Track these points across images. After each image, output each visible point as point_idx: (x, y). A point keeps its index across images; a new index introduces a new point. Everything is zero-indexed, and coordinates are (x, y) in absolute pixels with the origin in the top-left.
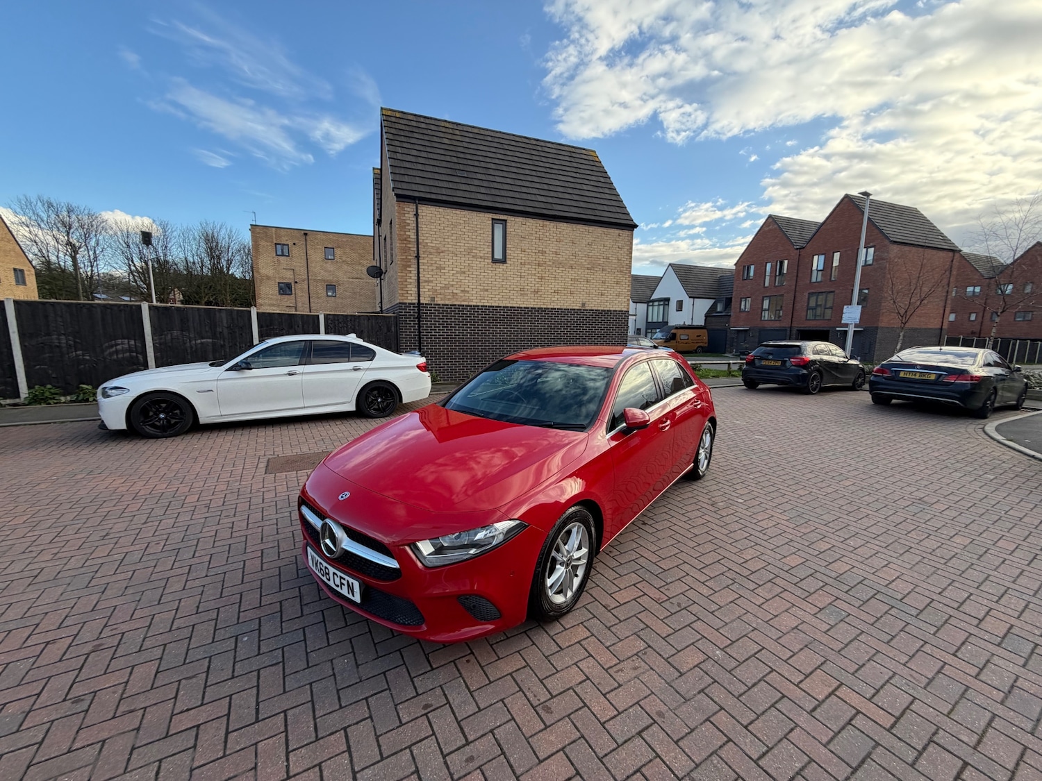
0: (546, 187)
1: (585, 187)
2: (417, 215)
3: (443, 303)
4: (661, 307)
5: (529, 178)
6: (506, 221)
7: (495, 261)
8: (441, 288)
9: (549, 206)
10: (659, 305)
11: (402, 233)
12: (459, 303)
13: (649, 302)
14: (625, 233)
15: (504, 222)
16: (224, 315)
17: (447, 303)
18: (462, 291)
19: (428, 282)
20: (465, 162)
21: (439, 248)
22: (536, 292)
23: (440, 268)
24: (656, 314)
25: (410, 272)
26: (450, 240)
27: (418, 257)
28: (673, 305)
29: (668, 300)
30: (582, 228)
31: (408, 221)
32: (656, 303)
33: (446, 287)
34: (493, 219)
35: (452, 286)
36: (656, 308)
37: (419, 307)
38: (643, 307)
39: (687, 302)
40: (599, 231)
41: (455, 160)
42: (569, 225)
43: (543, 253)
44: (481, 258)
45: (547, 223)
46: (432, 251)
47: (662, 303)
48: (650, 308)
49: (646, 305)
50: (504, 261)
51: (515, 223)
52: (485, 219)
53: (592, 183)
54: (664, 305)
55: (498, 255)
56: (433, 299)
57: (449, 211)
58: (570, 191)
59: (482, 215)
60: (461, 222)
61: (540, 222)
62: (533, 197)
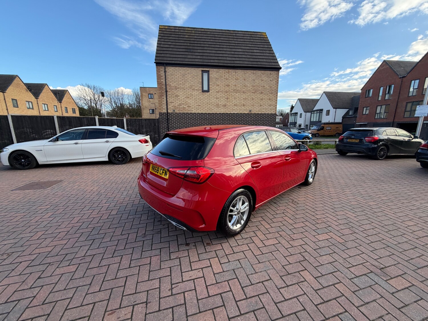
0: (233, 53)
1: (255, 51)
2: (165, 72)
3: (179, 112)
4: (318, 114)
5: (225, 49)
6: (209, 71)
7: (203, 91)
8: (178, 105)
9: (232, 62)
10: (317, 113)
11: (159, 80)
12: (186, 112)
13: (312, 111)
14: (273, 73)
15: (208, 72)
16: (85, 119)
17: (181, 112)
18: (188, 107)
19: (172, 102)
20: (193, 45)
21: (176, 86)
22: (225, 106)
23: (177, 96)
24: (315, 118)
25: (164, 98)
26: (181, 82)
27: (166, 91)
28: (324, 112)
29: (322, 110)
30: (249, 72)
31: (162, 75)
32: (316, 112)
33: (180, 105)
34: (202, 71)
35: (183, 104)
36: (315, 114)
37: (167, 114)
38: (309, 114)
39: (332, 111)
40: (259, 72)
41: (189, 44)
42: (242, 71)
43: (228, 86)
44: (197, 90)
45: (230, 71)
46: (173, 88)
47: (318, 112)
48: (313, 115)
49: (310, 113)
50: (208, 91)
51: (214, 72)
52: (198, 71)
53: (260, 49)
54: (320, 113)
55: (205, 88)
56: (174, 111)
57: (180, 68)
58: (246, 53)
59: (196, 69)
60: (187, 73)
61: (227, 70)
62: (225, 58)
